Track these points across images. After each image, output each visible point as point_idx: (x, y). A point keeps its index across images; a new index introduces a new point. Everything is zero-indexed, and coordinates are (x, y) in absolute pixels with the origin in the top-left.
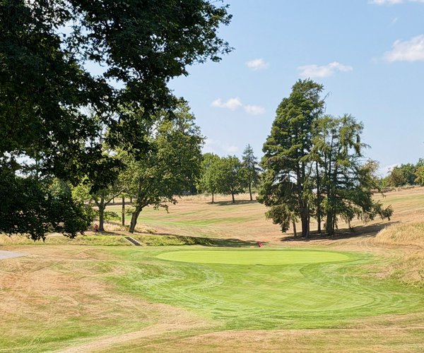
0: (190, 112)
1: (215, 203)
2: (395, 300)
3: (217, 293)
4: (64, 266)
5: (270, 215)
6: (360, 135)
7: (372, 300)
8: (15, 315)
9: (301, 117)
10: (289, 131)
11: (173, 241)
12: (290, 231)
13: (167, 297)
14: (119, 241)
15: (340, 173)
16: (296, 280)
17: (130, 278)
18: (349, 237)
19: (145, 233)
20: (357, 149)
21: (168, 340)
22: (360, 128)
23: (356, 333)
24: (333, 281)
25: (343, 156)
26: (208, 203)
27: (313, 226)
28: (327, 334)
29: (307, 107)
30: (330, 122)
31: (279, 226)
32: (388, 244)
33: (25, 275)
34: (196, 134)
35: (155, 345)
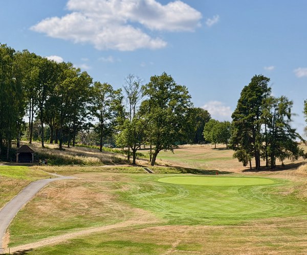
0: (188, 94)
1: (217, 149)
2: (286, 208)
3: (179, 202)
4: (93, 185)
5: (235, 156)
6: (291, 108)
7: (272, 208)
8: (46, 214)
9: (255, 97)
10: (248, 106)
11: (173, 171)
12: (248, 166)
13: (146, 204)
14: (140, 170)
15: (278, 131)
16: (233, 195)
17: (131, 192)
18: (282, 170)
19: (163, 166)
20: (289, 117)
21: (127, 231)
22: (291, 103)
23: (244, 228)
24: (256, 196)
25: (281, 121)
26: (213, 149)
27: (263, 163)
28: (226, 228)
29: (259, 91)
30: (272, 100)
31: (242, 163)
32: (301, 174)
33: (66, 190)
34: (191, 107)
35: (117, 234)
